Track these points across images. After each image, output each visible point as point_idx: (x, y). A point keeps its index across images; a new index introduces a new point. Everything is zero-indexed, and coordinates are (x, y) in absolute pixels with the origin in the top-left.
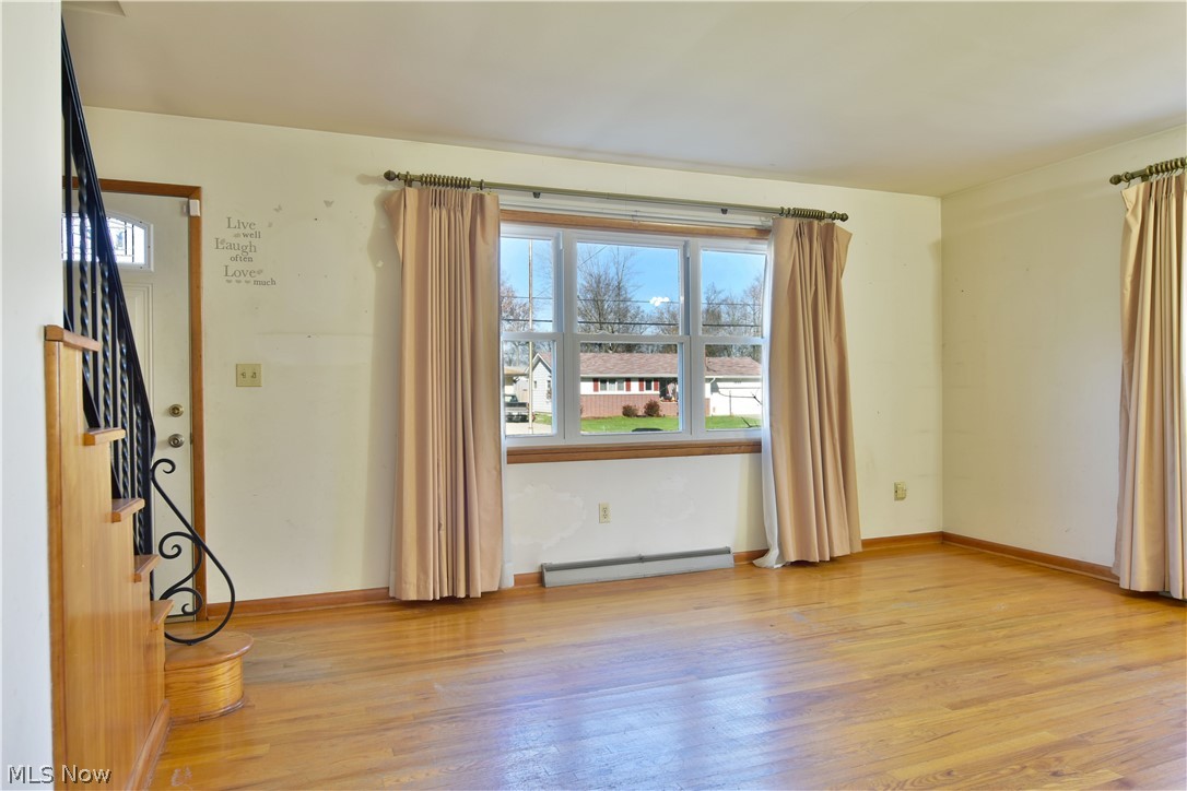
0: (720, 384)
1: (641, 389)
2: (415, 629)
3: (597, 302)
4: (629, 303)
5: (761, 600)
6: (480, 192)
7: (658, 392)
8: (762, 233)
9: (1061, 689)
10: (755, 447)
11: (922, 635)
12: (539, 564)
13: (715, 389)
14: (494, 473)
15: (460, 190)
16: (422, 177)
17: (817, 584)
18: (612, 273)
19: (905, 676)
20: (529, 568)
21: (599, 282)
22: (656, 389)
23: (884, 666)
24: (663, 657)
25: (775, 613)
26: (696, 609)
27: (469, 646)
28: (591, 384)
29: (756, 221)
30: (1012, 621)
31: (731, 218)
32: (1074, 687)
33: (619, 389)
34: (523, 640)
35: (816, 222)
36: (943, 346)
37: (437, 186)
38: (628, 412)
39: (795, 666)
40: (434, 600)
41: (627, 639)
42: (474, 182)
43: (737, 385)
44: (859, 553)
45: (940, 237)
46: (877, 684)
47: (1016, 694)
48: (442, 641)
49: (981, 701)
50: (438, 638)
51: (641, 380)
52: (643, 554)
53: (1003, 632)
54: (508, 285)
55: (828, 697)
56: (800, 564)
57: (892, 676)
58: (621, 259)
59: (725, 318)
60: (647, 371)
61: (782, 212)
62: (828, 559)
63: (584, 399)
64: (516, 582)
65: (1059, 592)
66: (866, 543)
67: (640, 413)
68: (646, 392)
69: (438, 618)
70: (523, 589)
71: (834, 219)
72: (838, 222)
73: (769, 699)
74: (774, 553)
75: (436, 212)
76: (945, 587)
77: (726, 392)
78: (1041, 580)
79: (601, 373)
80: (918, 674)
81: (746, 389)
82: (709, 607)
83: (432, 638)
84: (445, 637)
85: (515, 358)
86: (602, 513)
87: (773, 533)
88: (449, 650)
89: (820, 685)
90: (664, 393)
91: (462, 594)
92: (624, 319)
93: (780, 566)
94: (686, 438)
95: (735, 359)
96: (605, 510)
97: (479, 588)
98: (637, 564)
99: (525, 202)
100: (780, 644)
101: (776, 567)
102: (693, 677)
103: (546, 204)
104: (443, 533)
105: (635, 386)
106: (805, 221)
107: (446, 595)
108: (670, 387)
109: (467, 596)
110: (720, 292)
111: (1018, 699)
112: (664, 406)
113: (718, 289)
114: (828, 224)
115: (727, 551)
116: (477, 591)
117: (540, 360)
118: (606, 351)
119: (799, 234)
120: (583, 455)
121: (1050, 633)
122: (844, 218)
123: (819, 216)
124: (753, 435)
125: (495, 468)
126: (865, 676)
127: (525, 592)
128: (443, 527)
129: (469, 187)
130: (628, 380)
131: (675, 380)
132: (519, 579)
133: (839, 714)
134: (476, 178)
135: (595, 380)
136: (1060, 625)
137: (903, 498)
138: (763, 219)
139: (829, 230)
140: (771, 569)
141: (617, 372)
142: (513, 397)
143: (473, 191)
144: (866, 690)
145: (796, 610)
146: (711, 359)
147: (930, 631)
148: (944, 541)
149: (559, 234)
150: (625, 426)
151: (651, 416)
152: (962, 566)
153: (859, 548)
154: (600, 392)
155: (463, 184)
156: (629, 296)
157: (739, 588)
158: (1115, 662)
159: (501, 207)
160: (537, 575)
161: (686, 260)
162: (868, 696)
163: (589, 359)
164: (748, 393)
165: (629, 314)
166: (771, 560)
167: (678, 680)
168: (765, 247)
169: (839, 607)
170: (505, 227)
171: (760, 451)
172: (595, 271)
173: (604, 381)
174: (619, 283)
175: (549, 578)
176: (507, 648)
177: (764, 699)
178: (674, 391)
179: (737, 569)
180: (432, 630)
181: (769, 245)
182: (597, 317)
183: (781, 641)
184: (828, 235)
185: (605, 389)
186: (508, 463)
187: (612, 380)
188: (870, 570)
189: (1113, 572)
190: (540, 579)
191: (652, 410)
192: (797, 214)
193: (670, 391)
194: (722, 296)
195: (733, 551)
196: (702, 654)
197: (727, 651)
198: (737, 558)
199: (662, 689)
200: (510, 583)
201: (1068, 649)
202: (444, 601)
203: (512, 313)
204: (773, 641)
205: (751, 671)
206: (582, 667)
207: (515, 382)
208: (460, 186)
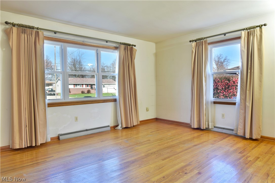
0: (105, 86)
1: (86, 87)
2: (18, 157)
3: (74, 65)
4: (82, 66)
5: (117, 138)
6: (37, 30)
7: (90, 88)
8: (116, 48)
9: (184, 152)
10: (115, 100)
11: (154, 143)
12: (58, 134)
13: (104, 87)
14: (44, 110)
15: (31, 29)
16: (18, 24)
17: (130, 132)
18: (78, 58)
19: (152, 153)
20: (55, 135)
21: (75, 60)
22: (90, 87)
23: (147, 152)
24: (93, 156)
25: (120, 141)
26: (101, 142)
27: (36, 160)
28: (73, 86)
29: (115, 45)
30: (172, 137)
31: (108, 44)
32: (186, 151)
33: (80, 87)
34: (53, 156)
35: (129, 46)
36: (156, 76)
37: (23, 28)
38: (83, 92)
39: (127, 154)
40: (25, 148)
41: (83, 153)
42: (35, 27)
43: (109, 86)
44: (139, 124)
45: (155, 52)
46: (146, 156)
47: (175, 155)
48: (28, 160)
49: (168, 157)
50: (27, 159)
51: (86, 85)
52: (87, 129)
53: (171, 140)
54: (50, 60)
55: (135, 162)
56: (126, 128)
57: (149, 154)
58: (80, 55)
59: (106, 70)
60: (87, 83)
61: (121, 43)
62: (132, 126)
63: (71, 89)
64: (51, 140)
65: (180, 130)
66: (141, 122)
67: (86, 93)
68: (87, 87)
69: (26, 153)
70: (53, 141)
71: (133, 46)
72: (134, 47)
73: (121, 164)
74: (120, 126)
75: (23, 35)
76: (158, 130)
77: (107, 87)
78: (177, 127)
79: (76, 83)
80: (154, 153)
81: (112, 86)
82: (105, 141)
83: (25, 159)
84: (29, 158)
85: (52, 79)
86: (76, 119)
87: (120, 121)
88: (30, 162)
89: (133, 158)
90: (92, 88)
91: (34, 145)
92: (81, 69)
93: (121, 129)
94: (98, 99)
95: (109, 80)
96: (77, 118)
97: (39, 142)
98: (85, 132)
99: (52, 35)
100: (123, 149)
101: (120, 129)
102: (101, 161)
103: (58, 36)
104: (27, 128)
105: (84, 86)
106: (126, 46)
107: (29, 145)
108: (93, 86)
109: (36, 145)
110: (105, 64)
111: (176, 156)
112: (92, 91)
113: (104, 63)
114: (131, 47)
115: (109, 126)
116: (39, 143)
117: (59, 80)
118: (77, 78)
119: (125, 49)
120: (70, 104)
121: (180, 139)
122: (135, 46)
123: (129, 45)
124: (114, 98)
125: (44, 109)
126: (143, 155)
127: (54, 142)
128: (27, 126)
129: (34, 29)
130: (83, 85)
131: (94, 85)
132: (52, 139)
133: (138, 166)
134: (36, 26)
135: (74, 85)
136: (182, 137)
137: (148, 111)
138: (116, 45)
139: (132, 48)
140: (119, 130)
141: (80, 83)
142: (52, 89)
143: (35, 30)
144: (143, 158)
145: (126, 139)
146: (103, 80)
147: (156, 141)
148: (157, 120)
149: (62, 45)
150: (82, 96)
151: (89, 93)
152: (161, 125)
153: (139, 123)
154: (75, 88)
155: (32, 28)
156: (82, 64)
157: (112, 135)
158: (193, 144)
159: (44, 36)
160: (57, 137)
161: (97, 54)
162: (144, 160)
163: (72, 79)
164: (113, 87)
165: (83, 69)
166: (119, 127)
167: (97, 162)
168: (117, 52)
169: (136, 138)
170: (45, 41)
171: (116, 101)
172: (74, 58)
173: (76, 85)
174: (80, 61)
175: (61, 138)
176: (47, 160)
177: (119, 165)
178: (94, 87)
179: (111, 130)
180: (24, 157)
181: (118, 51)
182: (74, 69)
183: (123, 148)
184: (132, 50)
185: (77, 87)
186: (48, 107)
187: (79, 85)
188: (142, 128)
189: (190, 124)
190: (58, 138)
191: (89, 92)
192: (124, 44)
193: (93, 87)
194: (105, 65)
195: (110, 126)
196: (103, 154)
197: (110, 153)
198: (111, 128)
199: (93, 166)
200: (49, 140)
201: (184, 142)
202: (28, 147)
203: (51, 67)
204: (121, 148)
205: (116, 157)
206: (70, 162)
207: (52, 85)
208: (31, 28)
